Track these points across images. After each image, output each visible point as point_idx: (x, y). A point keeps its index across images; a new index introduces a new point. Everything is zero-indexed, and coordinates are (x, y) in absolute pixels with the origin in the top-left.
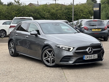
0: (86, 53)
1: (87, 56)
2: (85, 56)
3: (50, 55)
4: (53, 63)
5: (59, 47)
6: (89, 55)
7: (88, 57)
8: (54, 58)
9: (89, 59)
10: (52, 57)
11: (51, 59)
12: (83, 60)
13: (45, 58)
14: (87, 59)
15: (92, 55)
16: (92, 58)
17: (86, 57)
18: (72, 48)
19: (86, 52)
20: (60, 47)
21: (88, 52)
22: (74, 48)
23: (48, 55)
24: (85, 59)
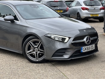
0: (83, 44)
1: (85, 47)
2: (83, 47)
3: (35, 48)
5: (50, 37)
6: (87, 47)
7: (86, 49)
9: (87, 51)
10: (39, 50)
11: (36, 52)
12: (81, 53)
13: (28, 52)
14: (85, 51)
15: (90, 46)
16: (90, 50)
17: (84, 49)
18: (67, 39)
19: (84, 42)
20: (52, 37)
21: (86, 42)
22: (70, 38)
24: (83, 51)
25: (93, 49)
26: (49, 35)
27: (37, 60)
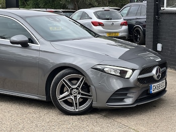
1: (154, 85)
3: (73, 89)
7: (157, 87)
9: (157, 91)
10: (79, 93)
11: (75, 97)
14: (155, 91)
15: (161, 83)
16: (161, 89)
17: (154, 88)
18: (130, 72)
20: (105, 69)
22: (133, 70)
24: (153, 92)
25: (164, 87)
26: (99, 67)
27: (77, 110)
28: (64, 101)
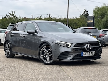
0: (84, 50)
2: (83, 52)
4: (50, 60)
6: (87, 52)
7: (87, 54)
8: (52, 55)
9: (87, 55)
10: (50, 55)
11: (48, 56)
12: (81, 56)
13: (42, 56)
14: (85, 56)
15: (90, 52)
16: (90, 55)
17: (84, 54)
18: (70, 45)
19: (84, 48)
20: (58, 43)
22: (72, 44)
23: (46, 52)
25: (94, 55)
26: (56, 42)
27: (48, 62)
28: (43, 58)
